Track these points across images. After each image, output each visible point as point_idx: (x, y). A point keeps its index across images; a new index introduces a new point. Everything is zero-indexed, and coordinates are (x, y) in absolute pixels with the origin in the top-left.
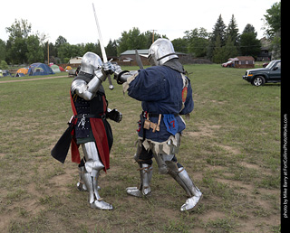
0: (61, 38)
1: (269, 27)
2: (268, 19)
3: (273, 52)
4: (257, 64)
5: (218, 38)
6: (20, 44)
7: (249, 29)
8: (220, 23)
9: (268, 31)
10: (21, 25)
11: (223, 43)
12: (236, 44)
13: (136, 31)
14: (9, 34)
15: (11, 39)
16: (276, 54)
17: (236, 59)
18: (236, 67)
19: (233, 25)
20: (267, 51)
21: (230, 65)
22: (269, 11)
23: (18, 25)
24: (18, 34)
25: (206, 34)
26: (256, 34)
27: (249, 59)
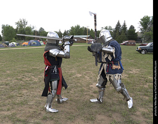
0: (41, 28)
1: (141, 27)
2: (141, 23)
3: (143, 39)
4: (136, 44)
5: (117, 32)
6: (22, 31)
7: (132, 27)
8: (118, 24)
9: (141, 29)
10: (23, 21)
11: (120, 34)
12: (126, 34)
13: (78, 27)
14: (17, 25)
15: (17, 28)
16: (144, 40)
17: (127, 41)
18: (127, 45)
19: (124, 25)
20: (140, 38)
21: (124, 44)
22: (142, 20)
23: (21, 22)
24: (21, 26)
25: (111, 29)
26: (135, 30)
27: (133, 42)
